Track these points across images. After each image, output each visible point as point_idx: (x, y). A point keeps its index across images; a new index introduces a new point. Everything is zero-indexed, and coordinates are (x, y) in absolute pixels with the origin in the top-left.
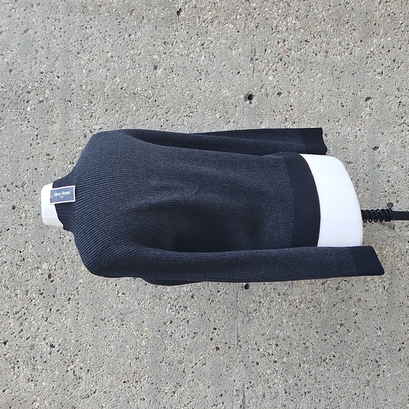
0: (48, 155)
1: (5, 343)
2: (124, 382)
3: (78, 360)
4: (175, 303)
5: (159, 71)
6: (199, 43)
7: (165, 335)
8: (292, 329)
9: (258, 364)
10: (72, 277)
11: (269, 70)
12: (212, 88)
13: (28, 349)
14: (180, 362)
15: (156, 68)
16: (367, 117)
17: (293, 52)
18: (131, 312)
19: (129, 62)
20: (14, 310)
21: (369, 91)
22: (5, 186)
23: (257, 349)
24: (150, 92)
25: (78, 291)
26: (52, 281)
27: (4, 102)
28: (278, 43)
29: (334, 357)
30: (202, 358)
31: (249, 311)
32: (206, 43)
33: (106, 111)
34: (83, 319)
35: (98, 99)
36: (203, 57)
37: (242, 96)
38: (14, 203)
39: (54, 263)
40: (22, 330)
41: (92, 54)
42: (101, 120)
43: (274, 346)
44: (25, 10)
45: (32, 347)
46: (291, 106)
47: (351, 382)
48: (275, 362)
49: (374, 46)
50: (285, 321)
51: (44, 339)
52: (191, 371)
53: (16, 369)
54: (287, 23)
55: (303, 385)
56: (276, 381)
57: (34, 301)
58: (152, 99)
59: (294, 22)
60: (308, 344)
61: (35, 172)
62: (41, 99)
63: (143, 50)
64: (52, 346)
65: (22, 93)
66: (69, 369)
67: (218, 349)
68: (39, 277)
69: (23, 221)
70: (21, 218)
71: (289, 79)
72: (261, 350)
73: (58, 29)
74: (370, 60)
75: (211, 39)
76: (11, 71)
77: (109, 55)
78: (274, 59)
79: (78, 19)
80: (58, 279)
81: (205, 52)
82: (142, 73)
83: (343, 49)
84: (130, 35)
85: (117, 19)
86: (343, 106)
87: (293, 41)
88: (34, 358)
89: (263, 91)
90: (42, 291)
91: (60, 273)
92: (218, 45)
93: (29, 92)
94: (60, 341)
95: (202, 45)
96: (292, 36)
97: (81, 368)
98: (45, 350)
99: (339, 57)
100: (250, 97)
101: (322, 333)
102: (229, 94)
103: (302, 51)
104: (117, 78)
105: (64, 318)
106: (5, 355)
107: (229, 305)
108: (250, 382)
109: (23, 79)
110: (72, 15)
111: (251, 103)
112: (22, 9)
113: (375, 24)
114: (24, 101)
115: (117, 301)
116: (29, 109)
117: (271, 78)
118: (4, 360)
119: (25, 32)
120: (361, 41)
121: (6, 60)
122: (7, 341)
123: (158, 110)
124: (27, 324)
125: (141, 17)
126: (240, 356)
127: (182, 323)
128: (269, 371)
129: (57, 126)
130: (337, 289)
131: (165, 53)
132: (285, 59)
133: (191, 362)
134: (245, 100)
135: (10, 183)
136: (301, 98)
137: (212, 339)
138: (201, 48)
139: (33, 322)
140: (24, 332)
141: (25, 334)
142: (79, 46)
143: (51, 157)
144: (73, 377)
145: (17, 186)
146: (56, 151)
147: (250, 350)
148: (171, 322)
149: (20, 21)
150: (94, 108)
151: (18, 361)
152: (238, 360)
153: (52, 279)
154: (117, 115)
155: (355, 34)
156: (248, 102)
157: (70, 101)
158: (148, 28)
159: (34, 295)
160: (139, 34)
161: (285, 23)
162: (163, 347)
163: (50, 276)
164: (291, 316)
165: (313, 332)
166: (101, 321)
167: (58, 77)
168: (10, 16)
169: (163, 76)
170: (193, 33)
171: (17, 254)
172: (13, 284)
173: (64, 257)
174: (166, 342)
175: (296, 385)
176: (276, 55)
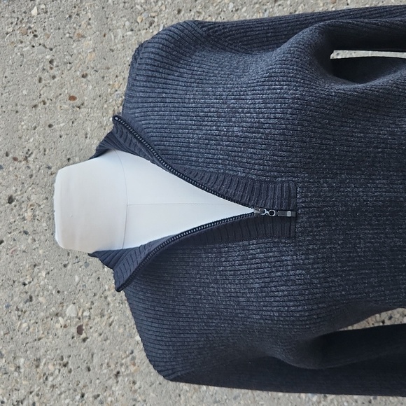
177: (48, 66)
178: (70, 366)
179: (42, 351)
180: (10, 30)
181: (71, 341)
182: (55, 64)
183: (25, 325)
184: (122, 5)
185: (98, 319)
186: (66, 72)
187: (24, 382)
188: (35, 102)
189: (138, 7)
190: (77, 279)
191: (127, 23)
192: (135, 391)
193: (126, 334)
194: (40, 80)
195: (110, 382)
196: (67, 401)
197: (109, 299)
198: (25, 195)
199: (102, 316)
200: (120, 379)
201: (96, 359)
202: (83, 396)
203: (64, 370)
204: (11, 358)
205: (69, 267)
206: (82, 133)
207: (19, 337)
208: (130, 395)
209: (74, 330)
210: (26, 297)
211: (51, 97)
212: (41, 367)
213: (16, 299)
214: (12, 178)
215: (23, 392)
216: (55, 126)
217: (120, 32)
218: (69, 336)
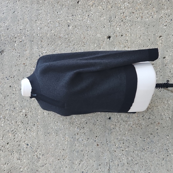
0: (24, 64)
1: (8, 144)
2: (58, 160)
3: (39, 150)
4: (79, 126)
5: (70, 27)
6: (87, 15)
7: (75, 139)
8: (130, 136)
9: (115, 151)
10: (35, 115)
11: (117, 25)
12: (93, 34)
13: (17, 146)
14: (82, 151)
15: (69, 26)
16: (160, 45)
17: (127, 18)
18: (61, 130)
19: (57, 24)
20: (11, 130)
21: (161, 33)
22: (6, 78)
23: (115, 145)
24: (67, 36)
25: (38, 121)
26: (27, 117)
27: (5, 42)
28: (121, 14)
29: (148, 148)
30: (91, 149)
31: (111, 129)
32: (90, 15)
33: (48, 45)
34: (40, 133)
35: (45, 40)
36: (89, 21)
37: (106, 37)
38: (10, 85)
39: (28, 110)
40: (15, 138)
41: (42, 21)
42: (46, 49)
43: (122, 144)
44: (13, 3)
45: (19, 145)
46: (127, 41)
47: (156, 159)
48: (123, 150)
49: (163, 14)
50: (127, 133)
51: (24, 142)
52: (86, 155)
53: (13, 155)
54: (125, 5)
55: (135, 160)
56: (123, 158)
57: (19, 126)
58: (68, 39)
59: (127, 5)
60: (137, 143)
61: (19, 71)
62: (21, 41)
63: (63, 18)
64: (28, 145)
65: (13, 38)
66: (35, 154)
67: (98, 145)
68: (21, 116)
69: (14, 92)
70: (13, 91)
71: (126, 29)
72: (117, 145)
73: (27, 11)
74: (161, 20)
75: (92, 13)
76: (8, 29)
77: (49, 21)
78: (119, 21)
79: (35, 6)
80: (29, 116)
81: (90, 19)
82: (63, 28)
83: (149, 16)
84: (58, 13)
85: (52, 6)
86: (150, 40)
87: (127, 13)
88: (20, 150)
89: (115, 34)
90: (23, 122)
91: (30, 114)
92: (95, 15)
93: (16, 38)
94: (31, 143)
95: (88, 16)
96: (127, 11)
97: (40, 154)
98: (24, 146)
99: (147, 19)
100: (109, 37)
101: (143, 138)
102: (100, 36)
103: (131, 17)
104: (53, 31)
105: (32, 133)
106: (8, 149)
107: (102, 126)
108: (112, 159)
109: (13, 32)
110: (33, 5)
111: (110, 40)
112: (12, 3)
113: (163, 5)
114: (14, 42)
115: (55, 125)
116: (16, 45)
117: (118, 29)
118: (7, 151)
119: (14, 13)
120: (157, 12)
121: (6, 25)
122: (9, 143)
123: (70, 44)
124: (17, 135)
125: (62, 5)
126: (107, 148)
127: (82, 134)
128: (120, 155)
129: (28, 52)
130: (149, 119)
131: (73, 20)
132: (124, 20)
133: (87, 151)
134: (107, 38)
135: (9, 76)
136: (131, 37)
137: (95, 141)
138: (88, 17)
139: (19, 135)
140: (16, 139)
141: (16, 140)
142: (36, 18)
143: (25, 65)
144: (36, 157)
145: (11, 77)
146: (28, 62)
147: (112, 146)
148: (78, 134)
149: (12, 8)
150: (43, 44)
151: (13, 151)
152: (107, 150)
153: (27, 116)
154: (53, 47)
155: (154, 9)
156: (108, 39)
157: (33, 41)
158: (65, 9)
159: (19, 123)
160: (61, 12)
161: (123, 5)
162: (74, 145)
163: (26, 115)
164: (129, 131)
165: (138, 137)
166: (48, 134)
167: (28, 31)
168: (7, 6)
169: (72, 29)
170: (84, 11)
171: (12, 106)
172: (11, 118)
173: (32, 107)
174: (76, 142)
175: (132, 160)
176: (120, 19)
177: (19, 57)
178: (24, 123)
179: (17, 120)
180: (10, 49)
181: (24, 118)
182: (20, 56)
183: (14, 114)
184: (35, 43)
185: (30, 113)
186: (23, 58)
187: (14, 126)
188: (16, 65)
189: (39, 44)
190: (25, 104)
191: (37, 47)
192: (38, 129)
193: (36, 116)
194: (17, 60)
195: (33, 126)
196: (23, 130)
197: (32, 108)
198: (14, 85)
199: (31, 112)
200: (35, 126)
201: (29, 122)
202: (26, 129)
203: (22, 124)
204: (11, 121)
205: (23, 101)
206: (26, 72)
207: (12, 117)
208: (37, 129)
209: (24, 115)
210: (14, 108)
211: (19, 64)
212: (17, 123)
213: (11, 108)
214: (11, 82)
215: (13, 129)
216: (20, 70)
217: (35, 49)
218: (24, 116)
